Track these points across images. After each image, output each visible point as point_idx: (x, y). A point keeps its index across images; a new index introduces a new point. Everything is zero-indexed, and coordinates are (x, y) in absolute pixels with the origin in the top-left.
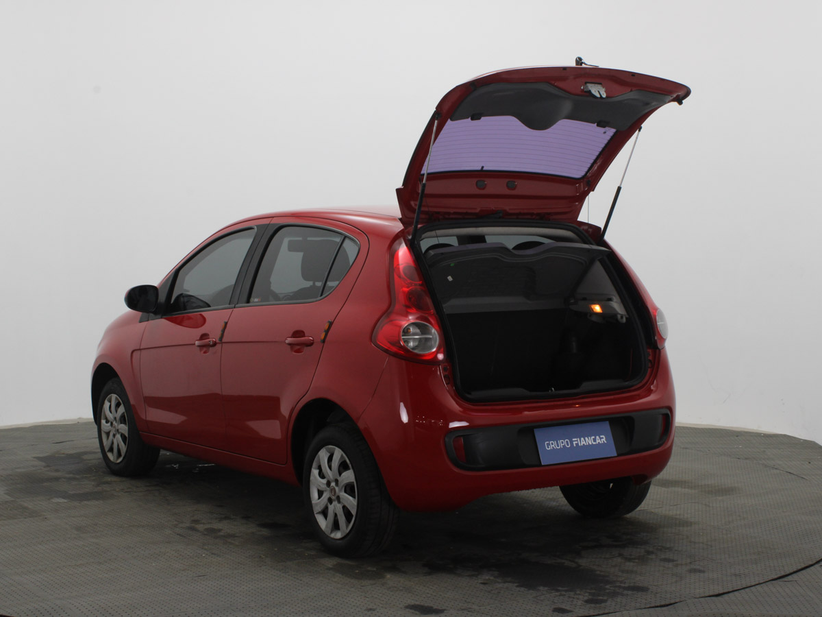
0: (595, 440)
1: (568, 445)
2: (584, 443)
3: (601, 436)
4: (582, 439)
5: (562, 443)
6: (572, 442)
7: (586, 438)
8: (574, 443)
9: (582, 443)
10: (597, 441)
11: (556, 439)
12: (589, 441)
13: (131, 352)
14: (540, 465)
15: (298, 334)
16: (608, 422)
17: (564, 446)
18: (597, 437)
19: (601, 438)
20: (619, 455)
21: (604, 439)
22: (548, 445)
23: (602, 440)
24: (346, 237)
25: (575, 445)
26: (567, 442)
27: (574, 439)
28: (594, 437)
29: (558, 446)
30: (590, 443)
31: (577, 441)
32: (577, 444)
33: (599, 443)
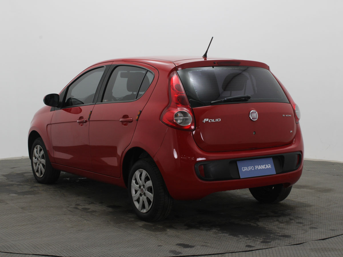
0: (265, 167)
1: (253, 169)
2: (261, 168)
3: (269, 165)
4: (260, 166)
6: (255, 168)
7: (262, 166)
9: (260, 168)
11: (247, 166)
13: (46, 125)
14: (240, 178)
15: (125, 116)
16: (272, 158)
17: (251, 169)
18: (267, 165)
19: (268, 166)
20: (277, 174)
21: (270, 166)
22: (244, 169)
23: (269, 166)
24: (148, 71)
25: (256, 169)
26: (252, 167)
27: (256, 166)
28: (265, 165)
29: (248, 169)
30: (264, 168)
31: (257, 167)
32: (257, 169)
33: (267, 168)
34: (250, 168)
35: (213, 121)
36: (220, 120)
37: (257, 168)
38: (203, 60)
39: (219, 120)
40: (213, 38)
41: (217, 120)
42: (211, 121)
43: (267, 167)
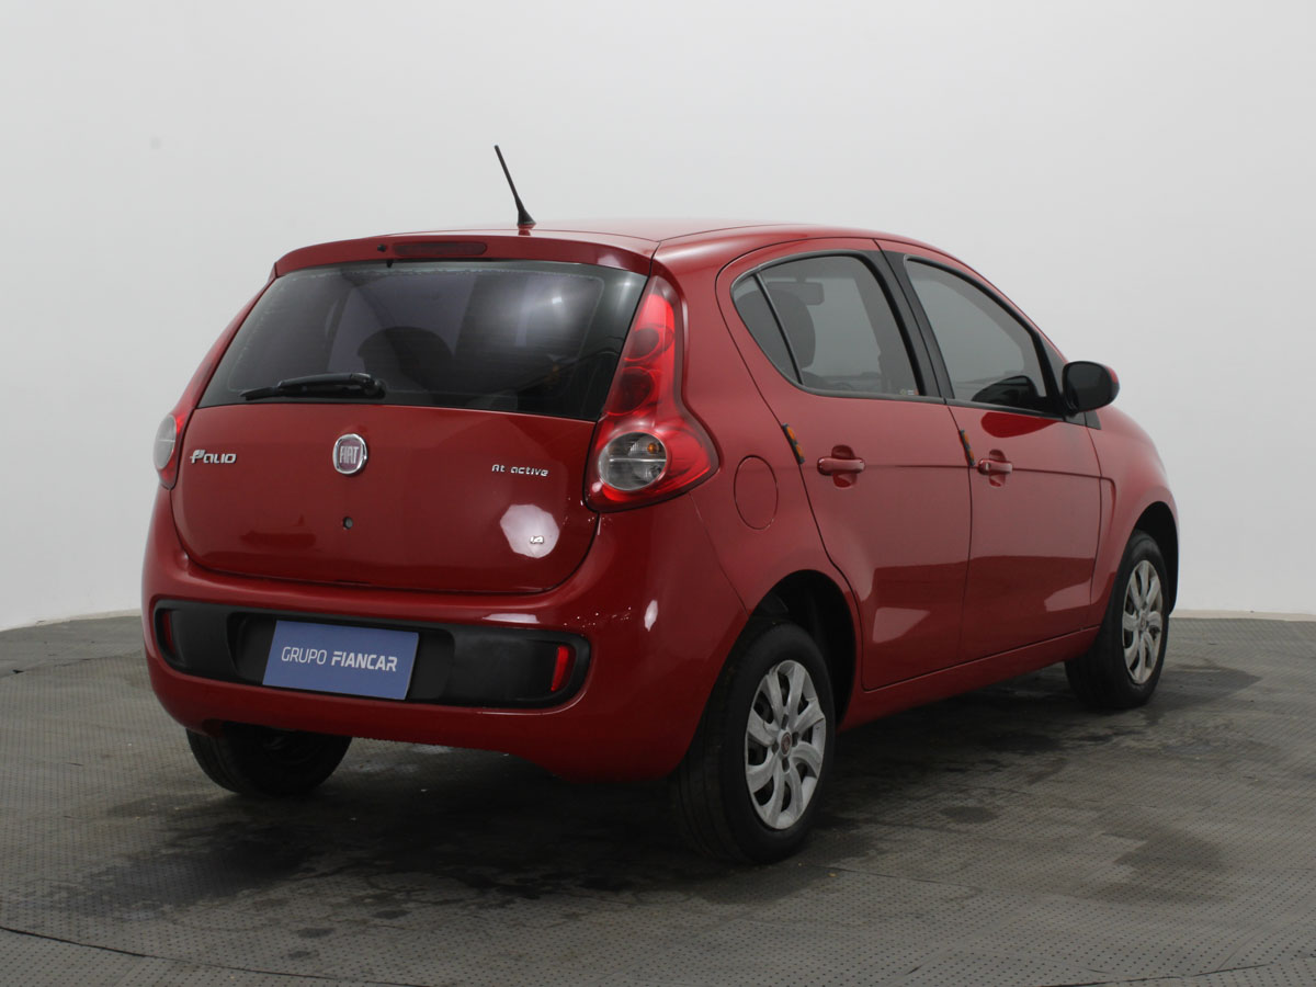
0: (374, 662)
1: (321, 660)
2: (353, 663)
3: (391, 658)
4: (352, 655)
5: (313, 654)
6: (330, 656)
7: (360, 656)
8: (335, 659)
9: (348, 662)
10: (378, 665)
11: (305, 646)
12: (363, 661)
14: (259, 684)
16: (417, 634)
17: (314, 661)
18: (382, 658)
19: (387, 661)
20: (409, 699)
21: (393, 665)
22: (288, 652)
23: (388, 664)
25: (333, 663)
26: (323, 654)
27: (336, 653)
28: (374, 656)
29: (303, 659)
30: (363, 666)
31: (341, 656)
32: (338, 663)
33: (380, 668)
34: (314, 655)
35: (214, 458)
36: (234, 459)
37: (336, 661)
38: (515, 233)
39: (230, 458)
40: (497, 148)
41: (224, 458)
42: (208, 458)
43: (381, 664)
